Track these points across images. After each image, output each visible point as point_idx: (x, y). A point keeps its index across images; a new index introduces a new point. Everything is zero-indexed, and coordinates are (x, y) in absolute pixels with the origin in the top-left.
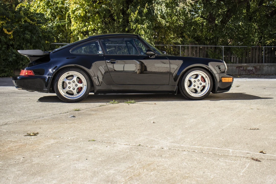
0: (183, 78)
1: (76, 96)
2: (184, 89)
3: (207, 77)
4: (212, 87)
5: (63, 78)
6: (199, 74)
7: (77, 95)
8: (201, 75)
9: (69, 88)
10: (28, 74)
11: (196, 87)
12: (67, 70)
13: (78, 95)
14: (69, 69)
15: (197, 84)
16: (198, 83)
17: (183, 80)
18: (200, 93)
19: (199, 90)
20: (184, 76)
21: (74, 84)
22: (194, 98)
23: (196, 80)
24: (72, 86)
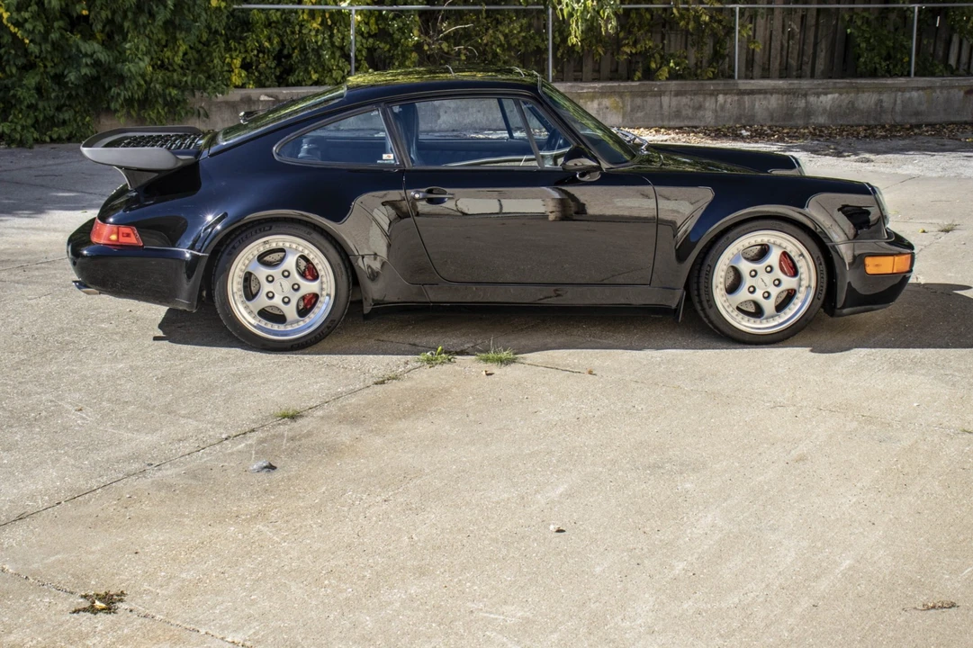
0: (708, 261)
1: (296, 326)
2: (708, 301)
3: (804, 257)
4: (822, 297)
5: (245, 260)
6: (774, 244)
7: (298, 322)
8: (780, 246)
9: (270, 296)
10: (118, 240)
11: (758, 296)
12: (260, 230)
13: (302, 324)
14: (267, 228)
15: (764, 284)
16: (768, 279)
17: (705, 268)
18: (772, 317)
19: (769, 306)
20: (713, 252)
21: (287, 284)
22: (747, 338)
23: (759, 267)
24: (280, 289)
